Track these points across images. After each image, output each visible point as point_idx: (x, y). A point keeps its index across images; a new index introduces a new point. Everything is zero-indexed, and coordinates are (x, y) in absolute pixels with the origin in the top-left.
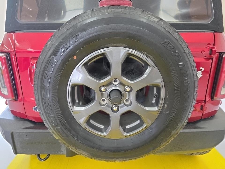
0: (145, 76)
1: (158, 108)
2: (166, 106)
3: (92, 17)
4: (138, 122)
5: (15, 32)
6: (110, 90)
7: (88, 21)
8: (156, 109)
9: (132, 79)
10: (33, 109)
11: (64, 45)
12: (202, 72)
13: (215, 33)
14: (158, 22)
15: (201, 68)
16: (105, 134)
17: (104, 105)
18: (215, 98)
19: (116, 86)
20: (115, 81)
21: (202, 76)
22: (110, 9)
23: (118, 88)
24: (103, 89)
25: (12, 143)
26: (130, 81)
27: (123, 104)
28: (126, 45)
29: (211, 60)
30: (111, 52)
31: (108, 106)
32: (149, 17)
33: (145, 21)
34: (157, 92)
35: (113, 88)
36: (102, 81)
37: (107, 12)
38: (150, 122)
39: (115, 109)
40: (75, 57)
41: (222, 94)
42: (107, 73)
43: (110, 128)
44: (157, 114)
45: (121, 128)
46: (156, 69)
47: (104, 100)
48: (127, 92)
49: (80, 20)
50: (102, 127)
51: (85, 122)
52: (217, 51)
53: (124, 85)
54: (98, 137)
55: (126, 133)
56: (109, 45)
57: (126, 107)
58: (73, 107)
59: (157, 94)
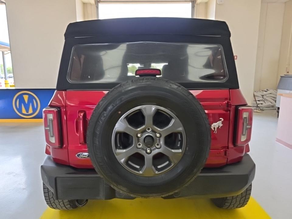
0: (170, 125)
1: (181, 150)
2: (187, 148)
3: (132, 86)
4: (167, 162)
5: (66, 91)
6: (144, 136)
7: (130, 88)
8: (180, 151)
9: (161, 127)
10: (76, 155)
11: (112, 104)
12: (222, 122)
13: (230, 90)
14: (177, 88)
15: (220, 119)
16: (141, 172)
17: (140, 148)
18: (236, 144)
19: (149, 133)
20: (149, 129)
21: (222, 125)
22: (144, 80)
23: (151, 135)
24: (139, 135)
25: (55, 188)
26: (159, 129)
27: (155, 147)
28: (156, 104)
29: (229, 112)
30: (145, 108)
31: (143, 149)
32: (171, 85)
33: (168, 88)
34: (181, 138)
35: (147, 135)
36: (139, 129)
37: (143, 82)
38: (176, 162)
39: (148, 151)
40: (120, 112)
41: (242, 141)
42: (143, 123)
43: (145, 167)
44: (181, 155)
45: (153, 167)
46: (178, 120)
47: (140, 145)
48: (158, 137)
49: (124, 87)
50: (138, 167)
51: (125, 163)
52: (232, 105)
53: (155, 132)
54: (135, 175)
55: (157, 172)
56: (143, 104)
57: (157, 150)
58: (116, 150)
59: (180, 139)
